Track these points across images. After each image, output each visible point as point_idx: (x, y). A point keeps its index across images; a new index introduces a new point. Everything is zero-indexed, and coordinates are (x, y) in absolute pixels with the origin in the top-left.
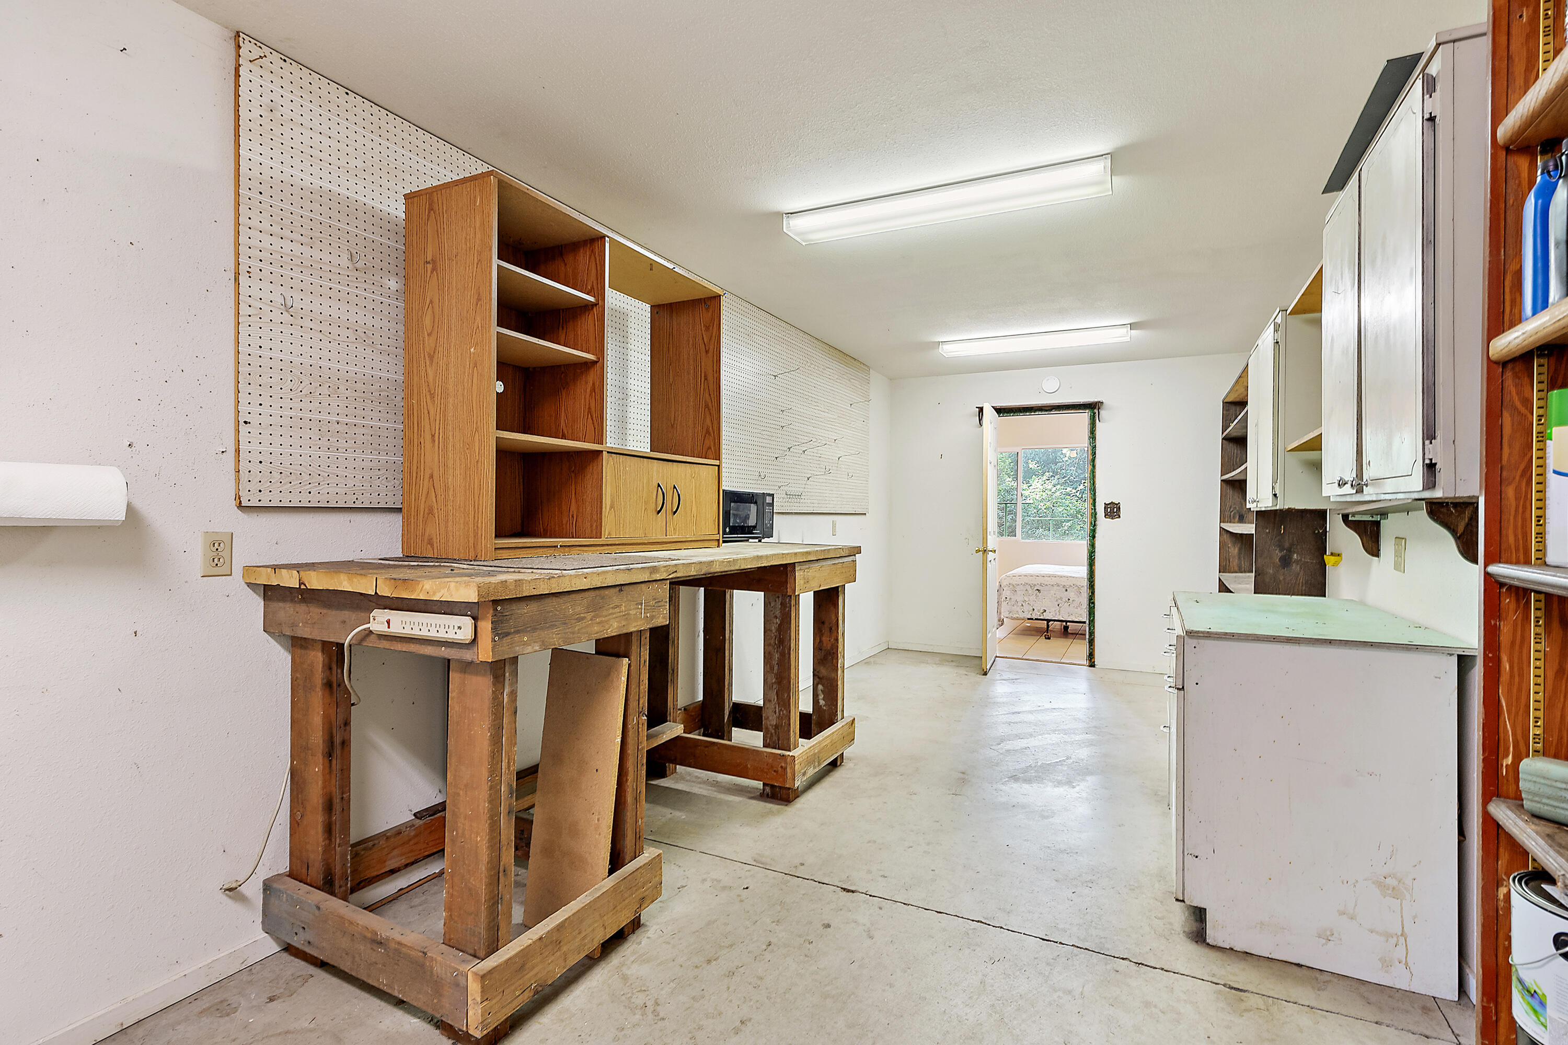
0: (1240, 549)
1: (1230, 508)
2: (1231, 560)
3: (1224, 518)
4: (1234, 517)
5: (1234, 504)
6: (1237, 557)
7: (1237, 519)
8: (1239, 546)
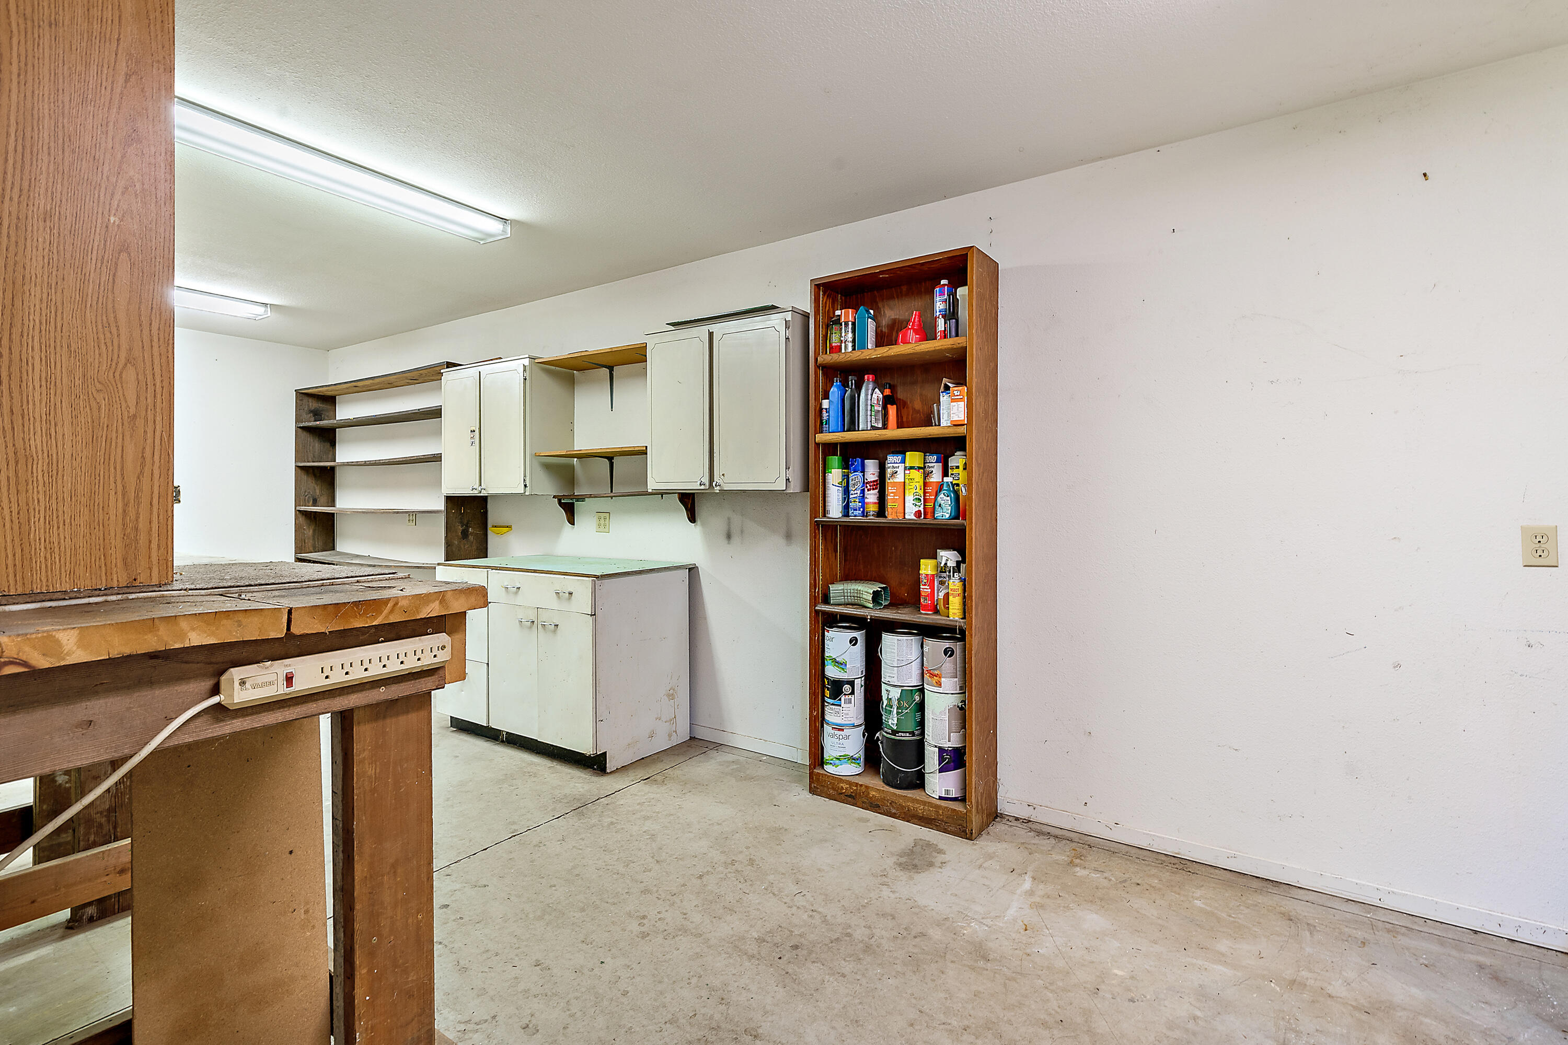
0: (314, 531)
1: (305, 492)
2: (306, 541)
3: (300, 501)
4: (309, 502)
5: (309, 489)
6: (312, 538)
7: (311, 503)
8: (313, 527)
